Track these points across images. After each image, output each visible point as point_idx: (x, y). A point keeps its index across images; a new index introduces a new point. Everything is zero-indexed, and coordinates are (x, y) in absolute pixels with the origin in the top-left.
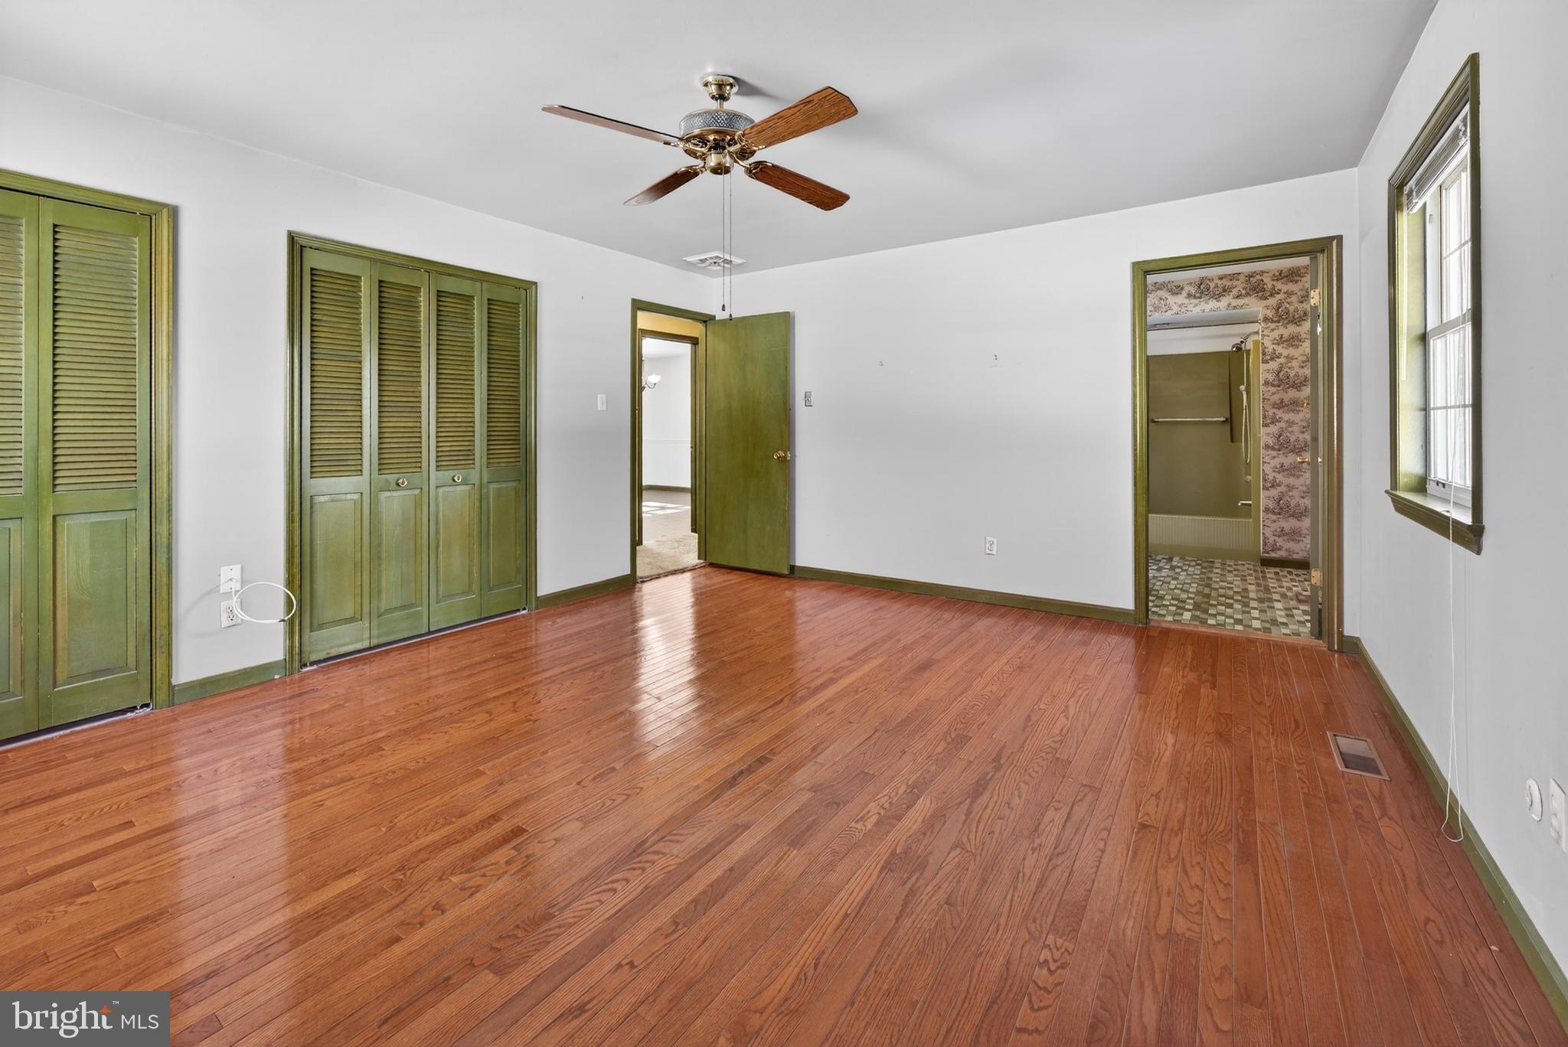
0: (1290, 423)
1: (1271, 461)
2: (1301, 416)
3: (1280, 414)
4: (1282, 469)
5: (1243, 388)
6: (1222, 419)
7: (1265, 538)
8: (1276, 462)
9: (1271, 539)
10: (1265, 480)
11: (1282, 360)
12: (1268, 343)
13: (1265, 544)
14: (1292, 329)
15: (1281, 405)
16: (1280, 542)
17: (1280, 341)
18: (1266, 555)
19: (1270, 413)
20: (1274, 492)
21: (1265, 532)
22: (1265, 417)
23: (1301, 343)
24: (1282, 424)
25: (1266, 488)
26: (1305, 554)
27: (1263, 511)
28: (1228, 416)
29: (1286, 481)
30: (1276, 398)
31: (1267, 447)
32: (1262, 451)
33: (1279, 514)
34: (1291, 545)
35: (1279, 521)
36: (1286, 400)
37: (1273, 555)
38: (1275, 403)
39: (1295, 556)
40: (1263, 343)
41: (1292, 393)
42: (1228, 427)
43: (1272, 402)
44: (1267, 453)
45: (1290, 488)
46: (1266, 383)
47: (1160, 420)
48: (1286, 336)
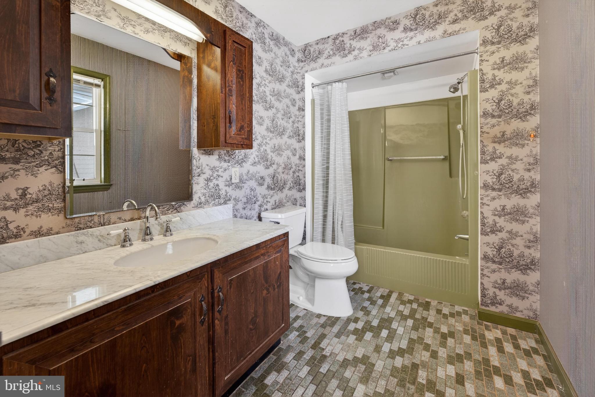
0: (513, 159)
1: (491, 203)
2: (526, 150)
3: (500, 148)
4: (503, 212)
5: (459, 126)
6: (442, 157)
7: (483, 289)
8: (497, 204)
9: (491, 292)
10: (483, 224)
11: (504, 87)
12: (487, 68)
13: (484, 296)
14: (516, 49)
15: (502, 139)
16: (501, 295)
17: (502, 64)
18: (483, 307)
19: (490, 148)
20: (494, 239)
21: (483, 281)
22: (483, 153)
23: (526, 65)
24: (504, 161)
25: (484, 233)
26: (531, 314)
27: (481, 258)
28: (447, 154)
29: (508, 226)
30: (496, 131)
31: (486, 186)
32: (480, 192)
33: (500, 264)
34: (515, 301)
35: (500, 272)
36: (508, 134)
37: (492, 309)
38: (495, 137)
39: (518, 315)
40: (481, 70)
41: (516, 124)
42: (447, 164)
43: (492, 135)
44: (487, 193)
45: (513, 234)
46: (485, 114)
47: (395, 158)
48: (508, 59)
